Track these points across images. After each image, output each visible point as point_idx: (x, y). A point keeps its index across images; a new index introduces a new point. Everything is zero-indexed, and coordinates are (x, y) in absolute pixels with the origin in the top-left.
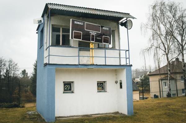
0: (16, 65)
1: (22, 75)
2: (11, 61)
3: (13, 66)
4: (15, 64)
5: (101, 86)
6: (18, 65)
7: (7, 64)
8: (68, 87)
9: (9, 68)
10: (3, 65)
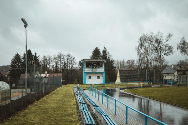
0: (74, 58)
1: (80, 67)
2: (69, 56)
3: (71, 60)
4: (72, 58)
5: (98, 77)
6: (75, 59)
7: (66, 58)
8: (90, 77)
9: (68, 61)
10: (62, 60)
